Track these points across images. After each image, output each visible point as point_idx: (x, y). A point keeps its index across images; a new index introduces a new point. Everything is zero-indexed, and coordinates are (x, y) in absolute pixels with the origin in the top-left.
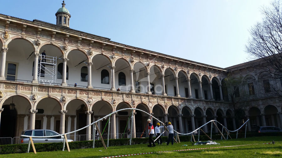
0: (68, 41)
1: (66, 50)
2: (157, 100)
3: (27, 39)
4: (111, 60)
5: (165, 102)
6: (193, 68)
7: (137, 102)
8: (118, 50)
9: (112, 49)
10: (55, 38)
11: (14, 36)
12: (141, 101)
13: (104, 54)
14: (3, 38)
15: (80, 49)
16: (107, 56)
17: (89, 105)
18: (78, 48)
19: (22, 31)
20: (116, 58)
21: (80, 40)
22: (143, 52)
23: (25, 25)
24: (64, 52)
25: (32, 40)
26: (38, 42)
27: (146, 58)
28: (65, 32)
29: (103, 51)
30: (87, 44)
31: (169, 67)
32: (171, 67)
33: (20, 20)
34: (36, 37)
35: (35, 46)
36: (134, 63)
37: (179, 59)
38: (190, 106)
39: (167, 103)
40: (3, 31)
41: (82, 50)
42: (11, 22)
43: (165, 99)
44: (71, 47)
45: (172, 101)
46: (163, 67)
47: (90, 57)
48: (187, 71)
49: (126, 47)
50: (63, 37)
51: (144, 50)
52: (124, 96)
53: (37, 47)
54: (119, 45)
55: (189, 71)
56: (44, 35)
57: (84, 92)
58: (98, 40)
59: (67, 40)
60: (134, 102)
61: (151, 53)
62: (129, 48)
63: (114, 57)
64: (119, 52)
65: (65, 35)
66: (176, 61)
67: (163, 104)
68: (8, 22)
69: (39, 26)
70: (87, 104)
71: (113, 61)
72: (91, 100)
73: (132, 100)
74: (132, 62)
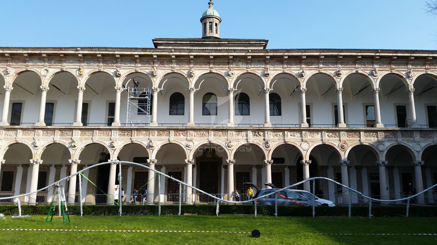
0: (159, 63)
1: (155, 76)
2: (322, 137)
3: (105, 71)
4: (226, 78)
5: (340, 140)
6: (424, 65)
7: (276, 143)
8: (239, 61)
9: (227, 61)
10: (141, 62)
11: (90, 70)
12: (284, 140)
13: (213, 71)
14: (78, 75)
15: (176, 71)
16: (220, 73)
17: (189, 151)
18: (172, 71)
19: (99, 62)
20: (236, 74)
21: (173, 59)
22: (286, 54)
23: (98, 54)
24: (152, 80)
25: (111, 71)
26: (118, 72)
27: (296, 64)
28: (150, 52)
29: (212, 68)
30: (187, 62)
31: (354, 72)
32: (360, 72)
33: (91, 49)
34: (116, 66)
35: (115, 79)
36: (271, 77)
37: (377, 51)
38: (410, 145)
39: (347, 142)
40: (78, 67)
41: (178, 72)
42: (84, 55)
43: (342, 133)
44: (164, 71)
45: (360, 137)
46: (338, 74)
47: (191, 79)
48: (404, 73)
49: (249, 54)
50: (151, 59)
51: (288, 51)
52: (250, 133)
53: (118, 78)
54: (237, 52)
55: (410, 72)
56: (126, 61)
57: (181, 132)
58: (200, 52)
59: (156, 62)
60: (267, 143)
61: (304, 54)
62: (256, 53)
63: (230, 73)
64: (241, 63)
65: (152, 55)
66: (372, 57)
67: (337, 144)
68: (79, 55)
69: (115, 51)
70: (185, 149)
71: (230, 80)
72: (191, 144)
73: (264, 140)
74: (266, 75)
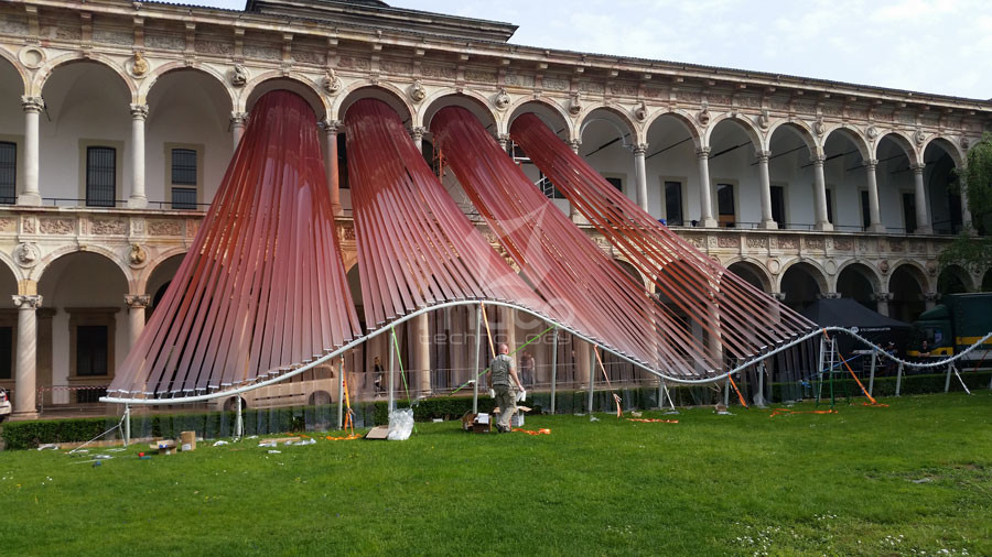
0: (338, 60)
1: (333, 91)
3: (203, 67)
4: (493, 111)
6: (841, 110)
8: (519, 73)
9: (494, 71)
10: (293, 53)
11: (163, 62)
13: (466, 92)
14: (130, 73)
15: (380, 84)
16: (478, 97)
18: (372, 81)
19: (186, 43)
20: (511, 102)
21: (376, 53)
22: (617, 67)
23: (189, 22)
24: (325, 102)
25: (219, 71)
26: (239, 75)
27: (630, 92)
28: (322, 29)
29: (462, 84)
30: (404, 65)
31: (729, 115)
32: (739, 116)
33: (174, 8)
34: (232, 58)
35: (231, 91)
36: (583, 114)
37: (773, 77)
38: (819, 263)
39: (719, 256)
40: (130, 52)
41: (386, 86)
42: (147, 20)
43: (709, 238)
44: (351, 81)
45: (739, 247)
46: (704, 119)
47: (416, 107)
48: (810, 123)
49: (544, 59)
50: (320, 49)
51: (621, 60)
54: (519, 53)
55: (819, 124)
56: (259, 48)
58: (439, 44)
59: (334, 57)
61: (649, 71)
62: (560, 58)
63: (502, 99)
64: (521, 80)
65: (325, 39)
66: (762, 89)
68: (137, 21)
69: (235, 20)
71: (501, 115)
74: (574, 110)
